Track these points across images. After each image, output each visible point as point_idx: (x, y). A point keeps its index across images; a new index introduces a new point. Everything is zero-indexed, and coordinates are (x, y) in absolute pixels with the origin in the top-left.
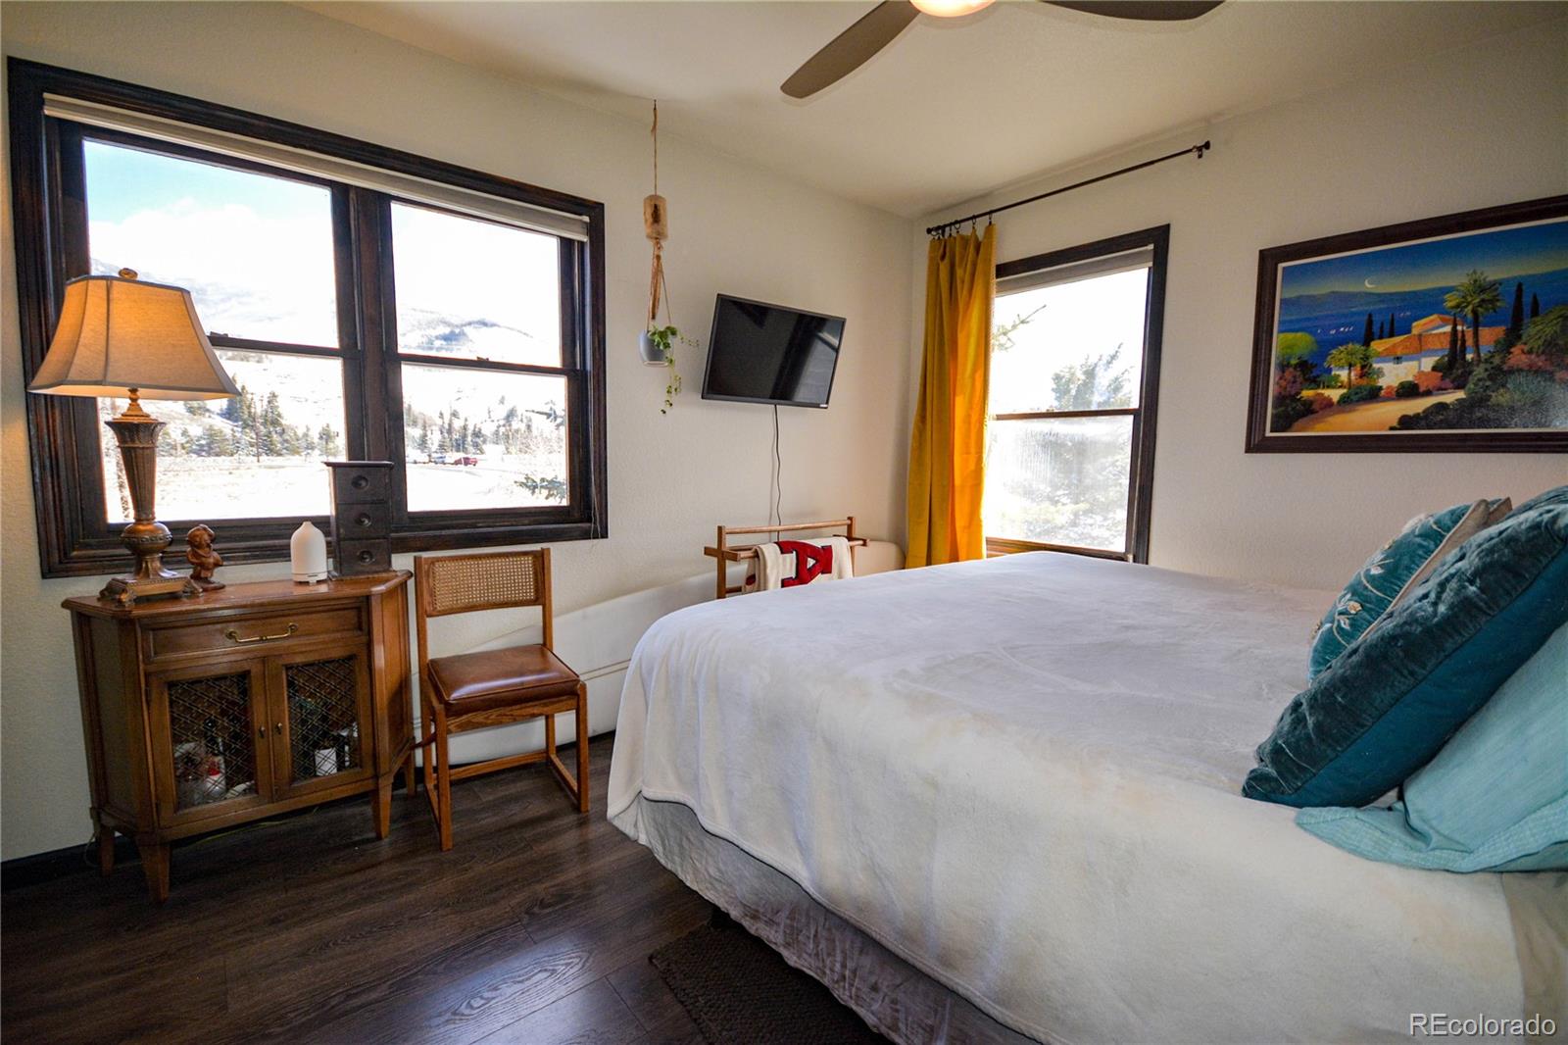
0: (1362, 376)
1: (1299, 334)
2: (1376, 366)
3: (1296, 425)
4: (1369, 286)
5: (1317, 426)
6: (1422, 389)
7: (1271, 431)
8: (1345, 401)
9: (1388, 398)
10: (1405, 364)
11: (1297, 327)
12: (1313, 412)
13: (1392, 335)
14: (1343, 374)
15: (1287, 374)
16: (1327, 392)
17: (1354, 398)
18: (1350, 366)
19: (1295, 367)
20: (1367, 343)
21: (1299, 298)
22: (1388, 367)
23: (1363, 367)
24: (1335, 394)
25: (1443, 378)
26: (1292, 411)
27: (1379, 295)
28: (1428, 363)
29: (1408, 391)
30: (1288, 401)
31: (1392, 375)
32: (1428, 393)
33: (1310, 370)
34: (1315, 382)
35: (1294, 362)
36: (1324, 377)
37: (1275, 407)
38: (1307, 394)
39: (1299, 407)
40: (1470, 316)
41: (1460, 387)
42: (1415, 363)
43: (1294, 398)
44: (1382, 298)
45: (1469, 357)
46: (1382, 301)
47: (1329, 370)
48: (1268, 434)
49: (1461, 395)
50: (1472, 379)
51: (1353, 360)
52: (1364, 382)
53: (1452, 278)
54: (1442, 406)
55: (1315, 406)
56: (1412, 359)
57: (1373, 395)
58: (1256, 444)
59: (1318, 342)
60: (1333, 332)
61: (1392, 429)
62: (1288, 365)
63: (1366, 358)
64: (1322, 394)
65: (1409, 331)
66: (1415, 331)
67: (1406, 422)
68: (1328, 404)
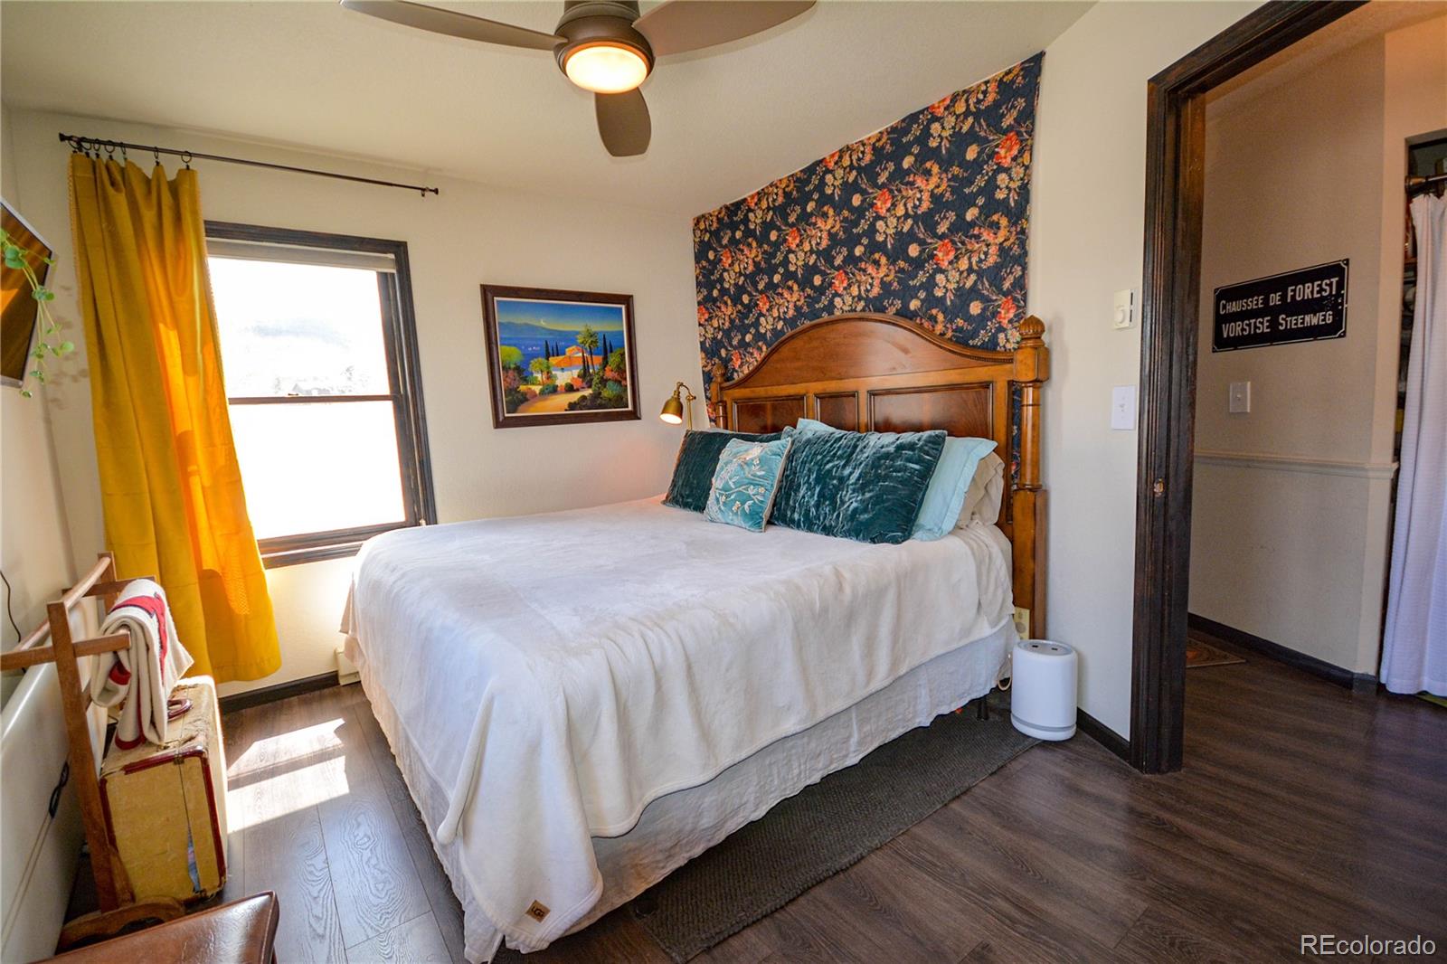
0: (548, 378)
1: (513, 348)
2: (554, 373)
3: (520, 408)
4: (543, 323)
5: (532, 409)
6: (575, 388)
7: (508, 412)
8: (542, 392)
9: (561, 393)
10: (566, 373)
11: (512, 342)
12: (526, 400)
13: (558, 355)
14: (539, 376)
15: (509, 374)
16: (533, 387)
17: (546, 391)
18: (542, 371)
19: (514, 369)
20: (548, 359)
21: (509, 323)
22: (558, 373)
23: (548, 373)
24: (537, 389)
25: (583, 381)
26: (518, 400)
27: (549, 330)
28: (576, 372)
29: (570, 389)
30: (513, 393)
31: (563, 378)
32: (578, 390)
33: (522, 373)
34: (525, 381)
35: (512, 366)
36: (529, 378)
37: (506, 396)
38: (523, 388)
39: (520, 397)
40: (588, 350)
41: (590, 387)
42: (570, 372)
43: (516, 390)
44: (551, 332)
45: (591, 371)
46: (551, 334)
47: (532, 374)
48: (506, 415)
49: (590, 391)
50: (594, 383)
51: (543, 368)
52: (549, 382)
53: (577, 326)
54: (584, 398)
55: (528, 396)
56: (568, 370)
57: (554, 390)
58: (500, 423)
59: (524, 355)
60: (530, 349)
61: (566, 410)
62: (510, 368)
63: (548, 367)
64: (530, 389)
65: (564, 354)
66: (568, 354)
67: (572, 406)
68: (535, 395)
